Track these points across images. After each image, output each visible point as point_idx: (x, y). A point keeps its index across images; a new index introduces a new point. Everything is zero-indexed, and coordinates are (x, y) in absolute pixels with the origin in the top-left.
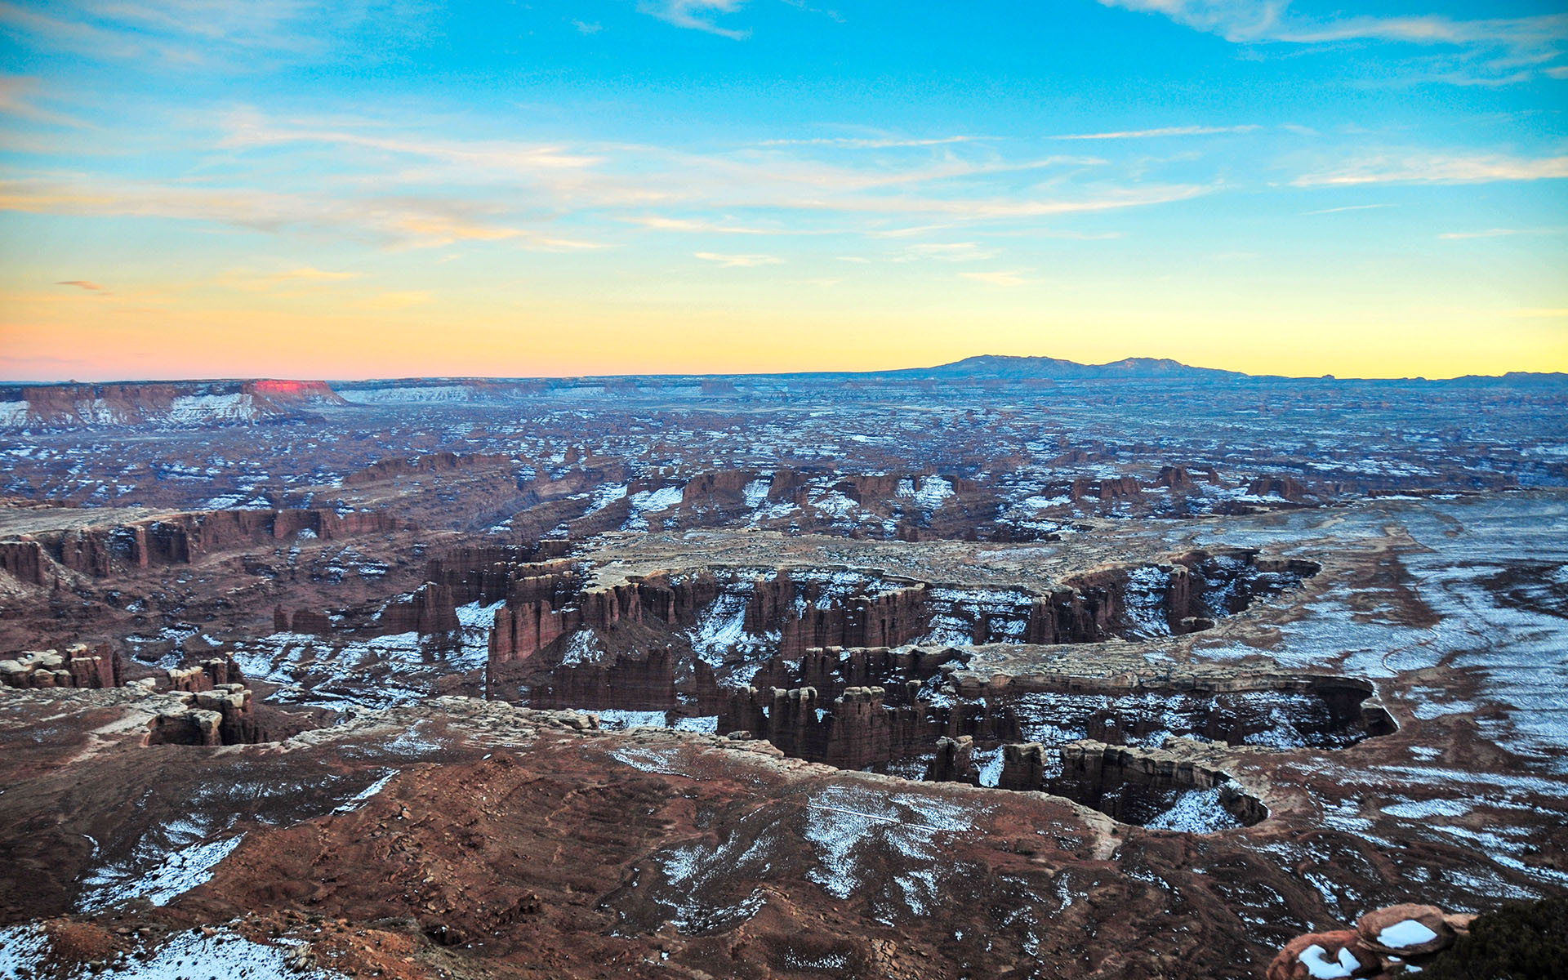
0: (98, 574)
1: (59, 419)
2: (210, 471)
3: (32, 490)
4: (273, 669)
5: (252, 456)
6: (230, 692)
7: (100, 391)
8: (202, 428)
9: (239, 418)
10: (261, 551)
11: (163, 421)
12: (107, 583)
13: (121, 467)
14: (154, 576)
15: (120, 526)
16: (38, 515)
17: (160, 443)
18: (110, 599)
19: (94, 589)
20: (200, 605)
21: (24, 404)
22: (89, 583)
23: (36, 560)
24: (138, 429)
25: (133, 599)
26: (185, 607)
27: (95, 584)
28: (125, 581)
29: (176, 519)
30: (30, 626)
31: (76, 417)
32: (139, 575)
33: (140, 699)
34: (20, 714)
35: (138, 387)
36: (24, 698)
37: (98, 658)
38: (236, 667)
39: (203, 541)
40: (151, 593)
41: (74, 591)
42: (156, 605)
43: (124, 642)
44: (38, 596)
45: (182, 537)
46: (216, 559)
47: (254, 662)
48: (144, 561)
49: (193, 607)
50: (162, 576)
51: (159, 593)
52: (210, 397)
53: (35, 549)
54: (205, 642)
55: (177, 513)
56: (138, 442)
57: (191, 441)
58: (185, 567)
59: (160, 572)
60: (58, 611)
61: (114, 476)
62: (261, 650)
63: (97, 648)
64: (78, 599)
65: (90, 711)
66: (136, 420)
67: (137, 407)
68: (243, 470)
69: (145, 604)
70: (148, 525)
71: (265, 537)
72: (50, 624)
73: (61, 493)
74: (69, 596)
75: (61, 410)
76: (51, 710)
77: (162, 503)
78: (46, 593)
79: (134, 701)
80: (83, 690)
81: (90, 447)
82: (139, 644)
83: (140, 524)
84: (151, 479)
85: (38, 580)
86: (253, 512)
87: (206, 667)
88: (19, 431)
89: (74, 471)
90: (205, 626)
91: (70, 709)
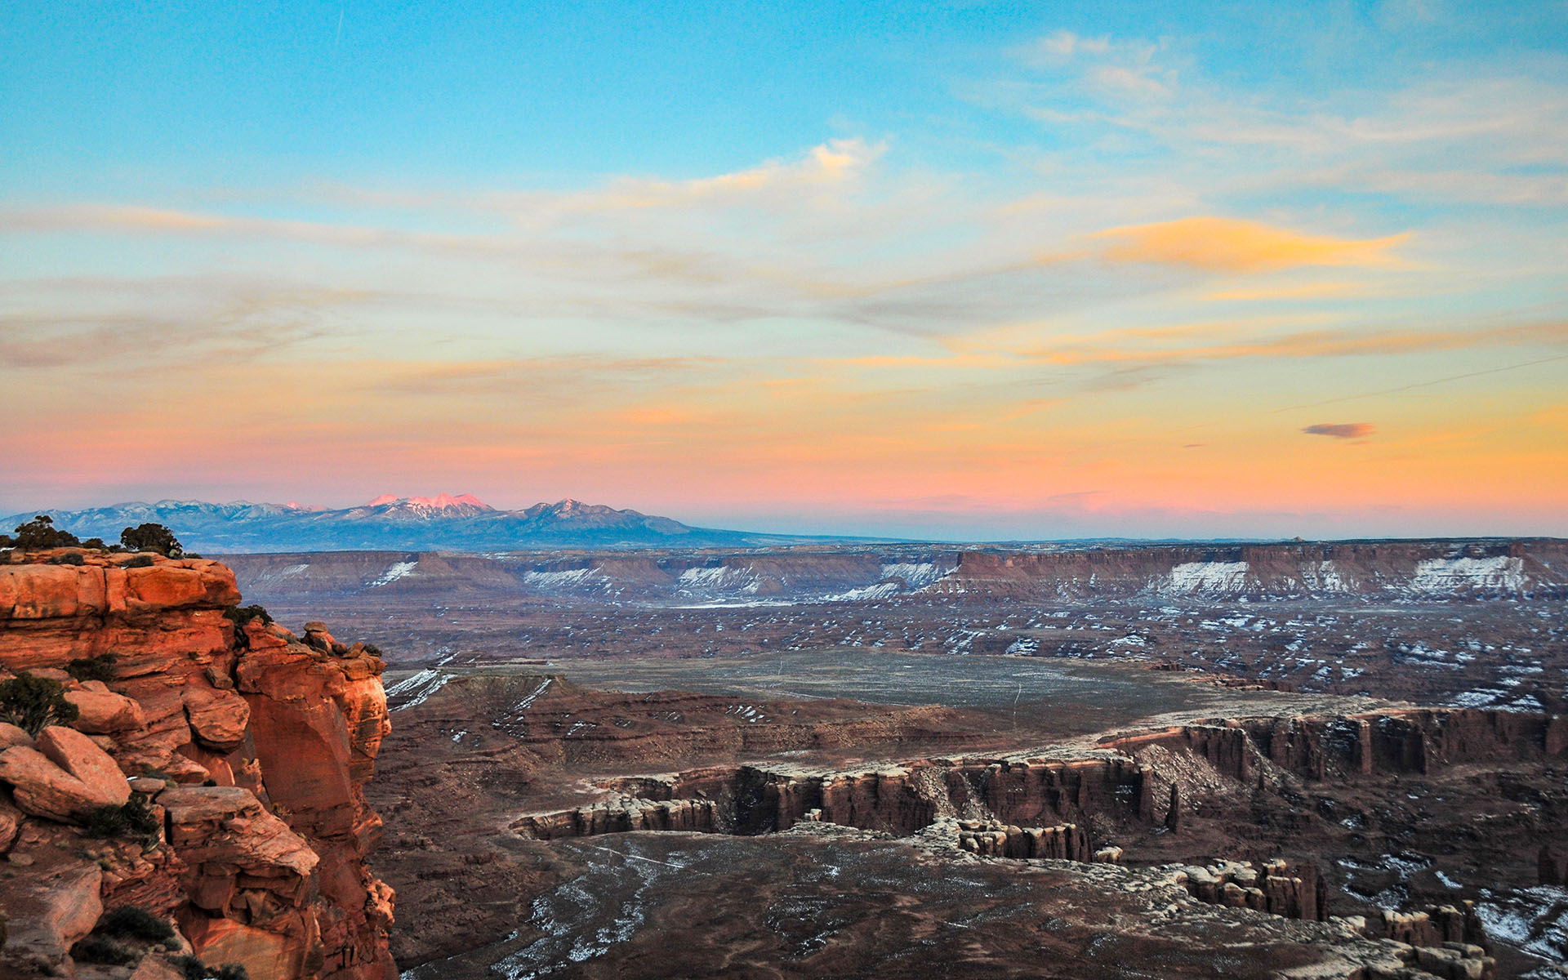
0: (1310, 776)
1: (1280, 583)
2: (1461, 657)
3: (1244, 667)
4: (1535, 936)
5: (1521, 640)
6: (1465, 955)
7: (1331, 551)
8: (1452, 599)
9: (1504, 589)
10: (1525, 768)
11: (1404, 589)
12: (1320, 788)
13: (1348, 645)
14: (1379, 785)
15: (1340, 718)
16: (1245, 698)
17: (1399, 617)
18: (1322, 809)
19: (1304, 793)
20: (1437, 832)
21: (1242, 566)
22: (1298, 786)
23: (1241, 751)
24: (1371, 599)
25: (1350, 812)
26: (1415, 830)
27: (1306, 788)
28: (1341, 788)
29: (1410, 715)
30: (1228, 830)
31: (1299, 582)
32: (1360, 782)
33: (1344, 941)
34: (1202, 934)
35: (1374, 546)
36: (1209, 915)
37: (1298, 880)
38: (1477, 923)
39: (1445, 747)
40: (1373, 807)
41: (1281, 792)
42: (1378, 824)
43: (1335, 865)
44: (1239, 794)
45: (1417, 740)
46: (1461, 772)
47: (1505, 920)
48: (1367, 765)
49: (1426, 832)
50: (1389, 787)
51: (1382, 807)
52: (1466, 561)
53: (1241, 738)
54: (1439, 881)
55: (1412, 707)
56: (1370, 615)
57: (1438, 616)
58: (1418, 778)
59: (1385, 782)
60: (1260, 815)
61: (1339, 656)
62: (1517, 905)
63: (1298, 868)
64: (1284, 804)
65: (1281, 945)
66: (1370, 586)
67: (1372, 571)
68: (1506, 658)
69: (1364, 820)
70: (1374, 720)
71: (1533, 749)
72: (1250, 831)
73: (1276, 673)
74: (1274, 799)
75: (1283, 574)
76: (1237, 935)
77: (1394, 694)
78: (1248, 791)
79: (1336, 943)
80: (1276, 917)
81: (1313, 619)
82: (1352, 871)
83: (1365, 717)
84: (1384, 662)
85: (1241, 777)
86: (1519, 714)
87: (1435, 915)
88: (1236, 596)
89: (1293, 647)
90: (1441, 859)
91: (1258, 938)
